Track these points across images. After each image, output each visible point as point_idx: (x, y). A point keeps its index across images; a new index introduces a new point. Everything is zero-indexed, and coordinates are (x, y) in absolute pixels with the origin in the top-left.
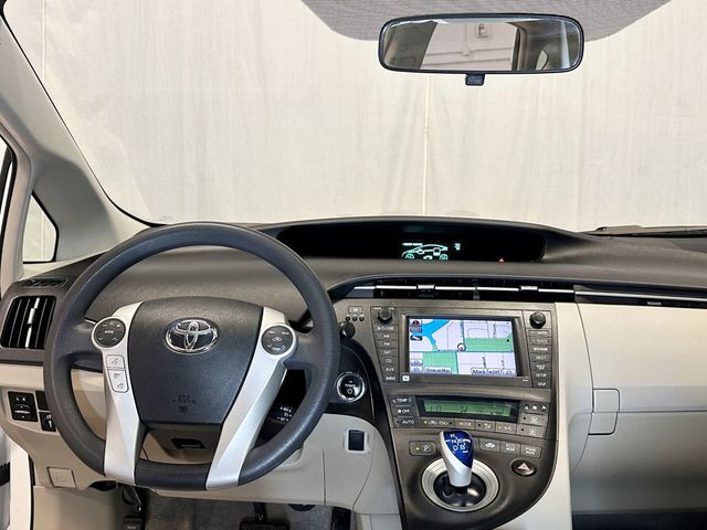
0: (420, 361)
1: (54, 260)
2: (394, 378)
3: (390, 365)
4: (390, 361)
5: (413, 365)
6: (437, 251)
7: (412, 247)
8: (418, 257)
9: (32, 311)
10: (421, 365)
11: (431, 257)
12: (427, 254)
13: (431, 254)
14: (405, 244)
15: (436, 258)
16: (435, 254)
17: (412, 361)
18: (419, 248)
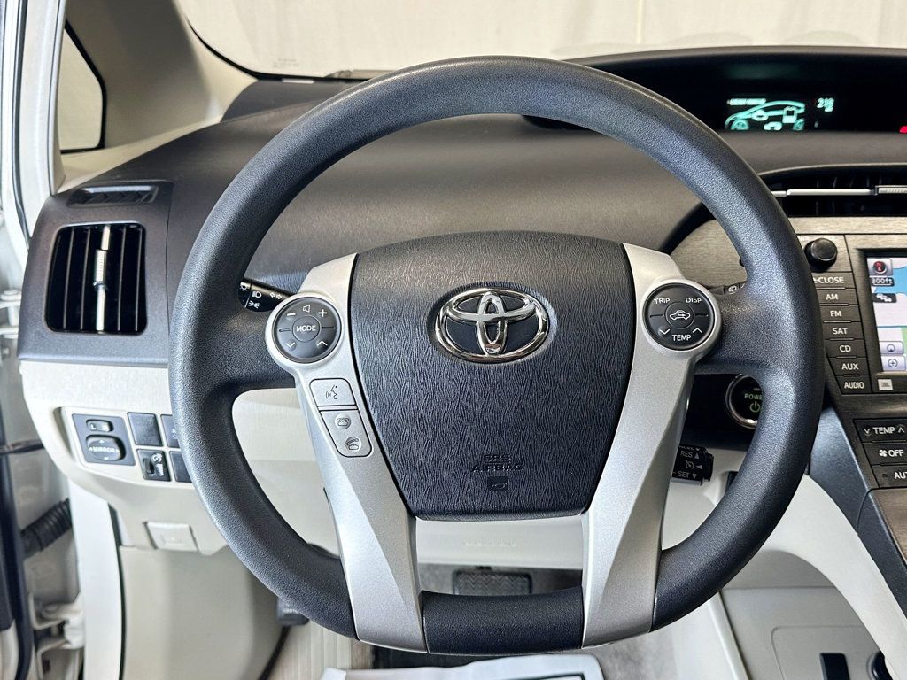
0: (899, 346)
1: (101, 146)
2: (859, 385)
3: (849, 358)
4: (848, 349)
5: (887, 354)
6: (790, 113)
7: (746, 108)
8: (755, 126)
9: (101, 257)
10: (901, 353)
11: (778, 126)
12: (771, 119)
13: (779, 119)
14: (734, 102)
15: (788, 128)
16: (788, 120)
17: (883, 346)
18: (758, 108)
